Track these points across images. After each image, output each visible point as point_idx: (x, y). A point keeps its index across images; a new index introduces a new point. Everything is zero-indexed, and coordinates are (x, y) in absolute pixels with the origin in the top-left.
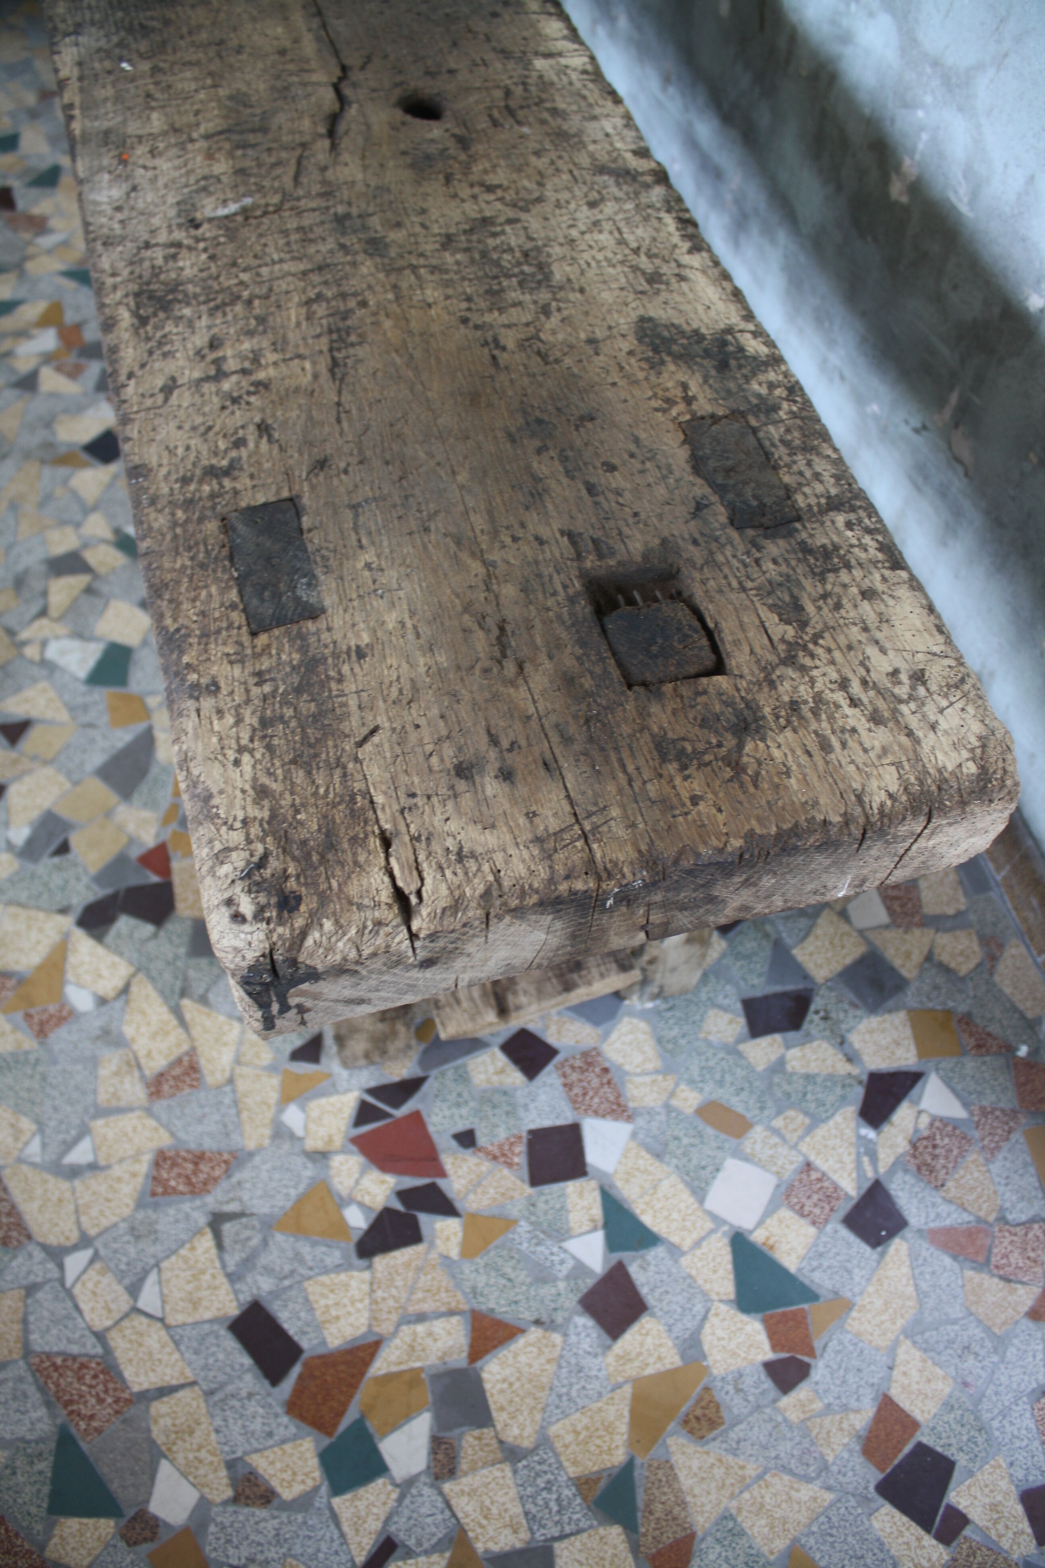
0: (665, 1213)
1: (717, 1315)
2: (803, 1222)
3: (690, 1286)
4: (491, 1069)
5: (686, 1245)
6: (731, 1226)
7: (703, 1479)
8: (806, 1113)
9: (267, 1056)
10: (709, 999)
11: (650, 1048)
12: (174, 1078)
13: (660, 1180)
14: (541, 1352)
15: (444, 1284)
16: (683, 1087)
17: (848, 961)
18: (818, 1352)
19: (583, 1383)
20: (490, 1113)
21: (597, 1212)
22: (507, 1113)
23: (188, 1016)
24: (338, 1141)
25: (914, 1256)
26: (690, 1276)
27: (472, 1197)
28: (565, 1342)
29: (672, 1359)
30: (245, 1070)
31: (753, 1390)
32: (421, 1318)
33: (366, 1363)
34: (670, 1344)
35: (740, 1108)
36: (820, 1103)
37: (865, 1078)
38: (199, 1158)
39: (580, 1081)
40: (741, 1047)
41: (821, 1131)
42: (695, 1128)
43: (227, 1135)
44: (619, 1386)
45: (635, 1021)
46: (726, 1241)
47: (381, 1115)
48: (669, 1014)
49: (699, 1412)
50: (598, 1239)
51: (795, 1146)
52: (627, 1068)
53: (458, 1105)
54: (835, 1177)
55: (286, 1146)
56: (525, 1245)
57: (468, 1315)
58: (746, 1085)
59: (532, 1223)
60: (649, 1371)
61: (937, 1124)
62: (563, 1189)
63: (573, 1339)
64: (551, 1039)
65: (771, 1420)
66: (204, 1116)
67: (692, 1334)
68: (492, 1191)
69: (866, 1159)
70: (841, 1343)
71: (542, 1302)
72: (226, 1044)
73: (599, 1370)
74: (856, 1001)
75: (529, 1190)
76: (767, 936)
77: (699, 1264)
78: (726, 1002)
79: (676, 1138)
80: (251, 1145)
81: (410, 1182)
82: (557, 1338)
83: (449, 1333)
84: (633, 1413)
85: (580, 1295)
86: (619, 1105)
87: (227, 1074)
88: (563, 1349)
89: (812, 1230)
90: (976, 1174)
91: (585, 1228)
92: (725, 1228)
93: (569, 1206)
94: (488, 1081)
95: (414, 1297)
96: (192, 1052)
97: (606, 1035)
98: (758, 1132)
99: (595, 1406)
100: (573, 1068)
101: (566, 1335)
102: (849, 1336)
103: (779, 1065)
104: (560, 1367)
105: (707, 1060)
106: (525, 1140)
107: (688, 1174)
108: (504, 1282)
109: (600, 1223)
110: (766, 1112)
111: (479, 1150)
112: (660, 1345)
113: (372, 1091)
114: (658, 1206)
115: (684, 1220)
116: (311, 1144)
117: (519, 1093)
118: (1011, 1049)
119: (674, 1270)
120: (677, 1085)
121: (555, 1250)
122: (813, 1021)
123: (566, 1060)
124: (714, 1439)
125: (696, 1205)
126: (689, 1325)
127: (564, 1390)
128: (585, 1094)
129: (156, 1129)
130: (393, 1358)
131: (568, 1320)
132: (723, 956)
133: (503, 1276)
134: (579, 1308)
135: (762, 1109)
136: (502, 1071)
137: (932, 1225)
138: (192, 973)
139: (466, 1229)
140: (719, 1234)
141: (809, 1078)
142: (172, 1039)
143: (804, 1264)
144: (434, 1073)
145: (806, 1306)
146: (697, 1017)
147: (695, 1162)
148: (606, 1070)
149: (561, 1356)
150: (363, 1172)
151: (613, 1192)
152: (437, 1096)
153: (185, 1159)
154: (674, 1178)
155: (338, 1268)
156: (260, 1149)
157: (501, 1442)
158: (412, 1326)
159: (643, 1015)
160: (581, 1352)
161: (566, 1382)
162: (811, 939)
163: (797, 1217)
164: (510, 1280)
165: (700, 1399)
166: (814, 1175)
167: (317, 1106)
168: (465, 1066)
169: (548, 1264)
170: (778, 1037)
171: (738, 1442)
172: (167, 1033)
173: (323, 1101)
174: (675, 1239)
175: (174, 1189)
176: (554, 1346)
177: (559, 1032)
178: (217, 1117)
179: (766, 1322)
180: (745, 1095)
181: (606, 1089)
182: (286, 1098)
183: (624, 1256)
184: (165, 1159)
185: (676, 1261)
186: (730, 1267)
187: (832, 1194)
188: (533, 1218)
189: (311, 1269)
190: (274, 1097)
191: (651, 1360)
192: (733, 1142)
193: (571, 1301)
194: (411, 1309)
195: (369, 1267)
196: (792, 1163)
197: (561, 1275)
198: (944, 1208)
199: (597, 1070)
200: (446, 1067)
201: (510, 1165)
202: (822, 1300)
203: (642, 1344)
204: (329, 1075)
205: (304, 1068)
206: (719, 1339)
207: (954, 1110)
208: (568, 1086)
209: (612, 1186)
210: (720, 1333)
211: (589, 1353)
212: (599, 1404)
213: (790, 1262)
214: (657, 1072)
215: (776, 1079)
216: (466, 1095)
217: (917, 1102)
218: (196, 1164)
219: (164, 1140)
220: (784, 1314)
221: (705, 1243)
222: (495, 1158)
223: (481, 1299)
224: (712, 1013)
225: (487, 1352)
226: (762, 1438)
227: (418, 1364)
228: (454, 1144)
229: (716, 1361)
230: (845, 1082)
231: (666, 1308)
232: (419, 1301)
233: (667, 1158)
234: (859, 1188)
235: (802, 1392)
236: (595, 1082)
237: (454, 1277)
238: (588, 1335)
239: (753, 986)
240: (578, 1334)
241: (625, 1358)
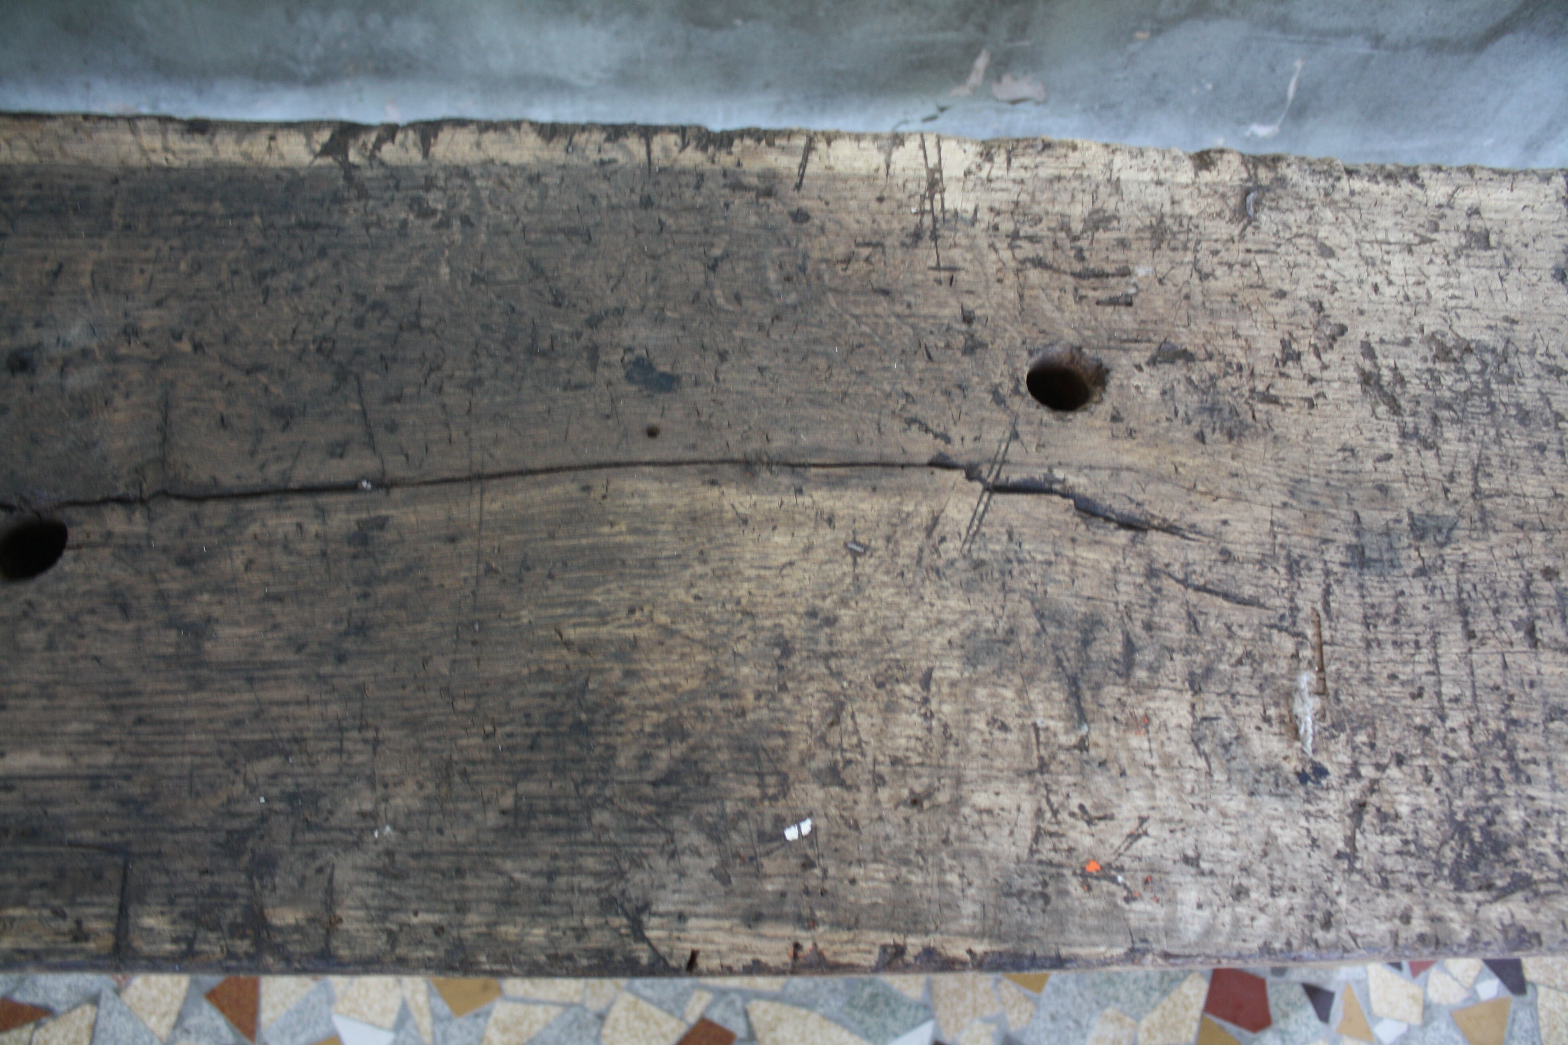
24: (1414, 988)
116: (1415, 1019)
150: (1447, 973)
155: (1535, 1017)
167: (1378, 1006)
173: (1373, 996)
195: (1534, 985)
205: (1337, 1009)
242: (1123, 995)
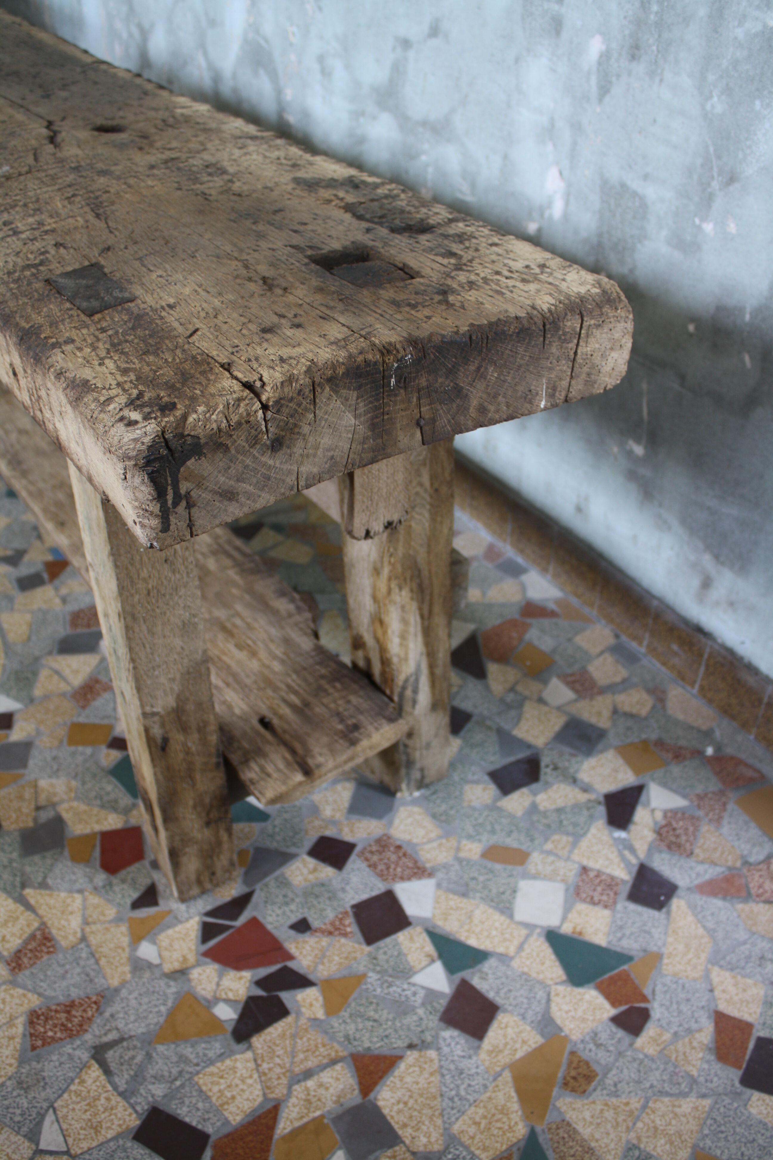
0: (485, 933)
1: (557, 995)
2: (597, 908)
3: (526, 980)
4: (305, 871)
5: (512, 950)
6: (542, 927)
7: (598, 1124)
8: (568, 834)
9: (111, 912)
10: (462, 779)
11: (428, 823)
12: (31, 950)
13: (472, 911)
14: (422, 1069)
15: (319, 1041)
16: (464, 842)
17: (557, 728)
18: (650, 997)
19: (467, 1082)
20: (315, 902)
21: (430, 948)
22: (330, 899)
23: (32, 901)
24: (192, 958)
25: (693, 907)
26: (524, 973)
27: (320, 967)
28: (439, 1054)
29: (535, 1040)
30: (94, 927)
31: (610, 1042)
32: (308, 1074)
33: (271, 1127)
34: (528, 1028)
35: (515, 845)
36: (575, 825)
37: (602, 799)
38: (69, 1007)
39: (381, 860)
40: (500, 804)
41: (584, 843)
42: (485, 867)
43: (91, 981)
44: (499, 1075)
45: (410, 808)
46: (542, 939)
47: (223, 929)
48: (434, 797)
49: (573, 1073)
50: (438, 969)
51: (568, 859)
52: (415, 841)
53: (287, 904)
54: (608, 871)
55: (147, 975)
56: (379, 990)
57: (349, 1059)
58: (514, 828)
59: (378, 972)
60: (519, 1055)
61: (669, 814)
62: (396, 940)
63: (446, 1050)
64: (347, 837)
65: (634, 1060)
66: (66, 972)
67: (543, 1016)
68: (336, 958)
69: (627, 853)
70: (664, 985)
71: (409, 1029)
72: (71, 913)
73: (477, 1067)
74: (572, 751)
75: (367, 949)
76: (489, 728)
77: (528, 962)
78: (475, 778)
79: (473, 879)
80: (115, 982)
81: (263, 972)
82: (432, 1054)
83: (338, 1079)
84: (518, 1091)
85: (439, 1015)
86: (418, 868)
87: (79, 935)
88: (440, 1060)
89: (607, 912)
90: (713, 839)
91: (424, 963)
92: (538, 930)
93: (405, 951)
94: (306, 880)
95: (296, 1060)
96: (43, 927)
97: (391, 823)
98: (536, 857)
99: (484, 1097)
100: (372, 852)
101: (438, 1049)
102: (669, 978)
103: (534, 808)
104: (443, 1076)
105: (476, 819)
106: (351, 914)
107: (492, 901)
108: (371, 1023)
109: (435, 954)
110: (537, 842)
111: (316, 931)
112: (521, 1032)
113: (209, 914)
114: (478, 930)
115: (502, 934)
116: (167, 967)
117: (334, 882)
118: (699, 753)
119: (509, 973)
120: (459, 842)
121: (405, 986)
122: (546, 773)
123: (365, 849)
124: (595, 1090)
125: (508, 921)
126: (538, 1009)
127: (453, 1093)
128: (388, 868)
129: (24, 995)
130: (294, 1115)
131: (436, 1037)
132: (461, 749)
133: (368, 1019)
134: (442, 1025)
135: (532, 840)
136: (315, 870)
137: (697, 882)
138: (28, 869)
139: (324, 993)
140: (535, 936)
141: (559, 811)
142: (22, 921)
143: (611, 937)
144: (258, 886)
145: (625, 967)
146: (457, 793)
147: (494, 891)
148: (399, 847)
149: (441, 1067)
150: (221, 976)
151: (437, 931)
152: (266, 902)
153: (56, 1011)
154: (483, 907)
155: (221, 1057)
156: (124, 983)
157: (414, 1153)
158: (303, 1084)
159: (415, 802)
160: (456, 1058)
161: (452, 1086)
162: (523, 722)
163: (591, 907)
164: (375, 1021)
165: (570, 1063)
166: (592, 874)
167: (164, 937)
168: (283, 875)
169: (403, 999)
170: (525, 790)
171: (615, 1085)
172: (17, 918)
173: (170, 932)
174: (501, 950)
175: (52, 1038)
176: (432, 1061)
177: (352, 831)
178: (78, 970)
179: (599, 988)
180: (515, 835)
181: (404, 860)
182: (136, 939)
183: (465, 974)
184: (38, 1017)
185: (508, 966)
186: (553, 957)
187: (611, 884)
188: (378, 968)
189: (197, 1065)
190: (125, 941)
191: (518, 1046)
192: (519, 869)
193: (433, 1021)
194: (297, 1070)
195: (250, 1047)
196: (570, 870)
197: (417, 1004)
198: (700, 868)
199: (392, 849)
200: (267, 880)
201: (345, 935)
202: (636, 959)
203: (505, 1036)
204: (170, 912)
205: (146, 912)
206: (567, 1012)
207: (677, 802)
208: (373, 866)
209: (435, 926)
210: (565, 1007)
211: (464, 1057)
212: (488, 1094)
213: (600, 939)
214: (440, 837)
215: (535, 818)
216: (290, 895)
217: (648, 804)
218: (68, 1012)
219: (34, 1001)
220: (611, 978)
221: (526, 946)
222: (330, 933)
223: (356, 1043)
224: (467, 788)
225: (375, 1084)
226: (633, 1076)
227: (318, 1113)
228: (292, 933)
229: (571, 1030)
230: (589, 805)
231: (514, 1003)
232: (302, 1061)
233: (471, 894)
234: (630, 873)
235: (650, 1030)
236: (394, 857)
237: (326, 1033)
238: (457, 1043)
239: (492, 762)
240: (449, 1045)
241: (495, 1051)
242: (89, 785)
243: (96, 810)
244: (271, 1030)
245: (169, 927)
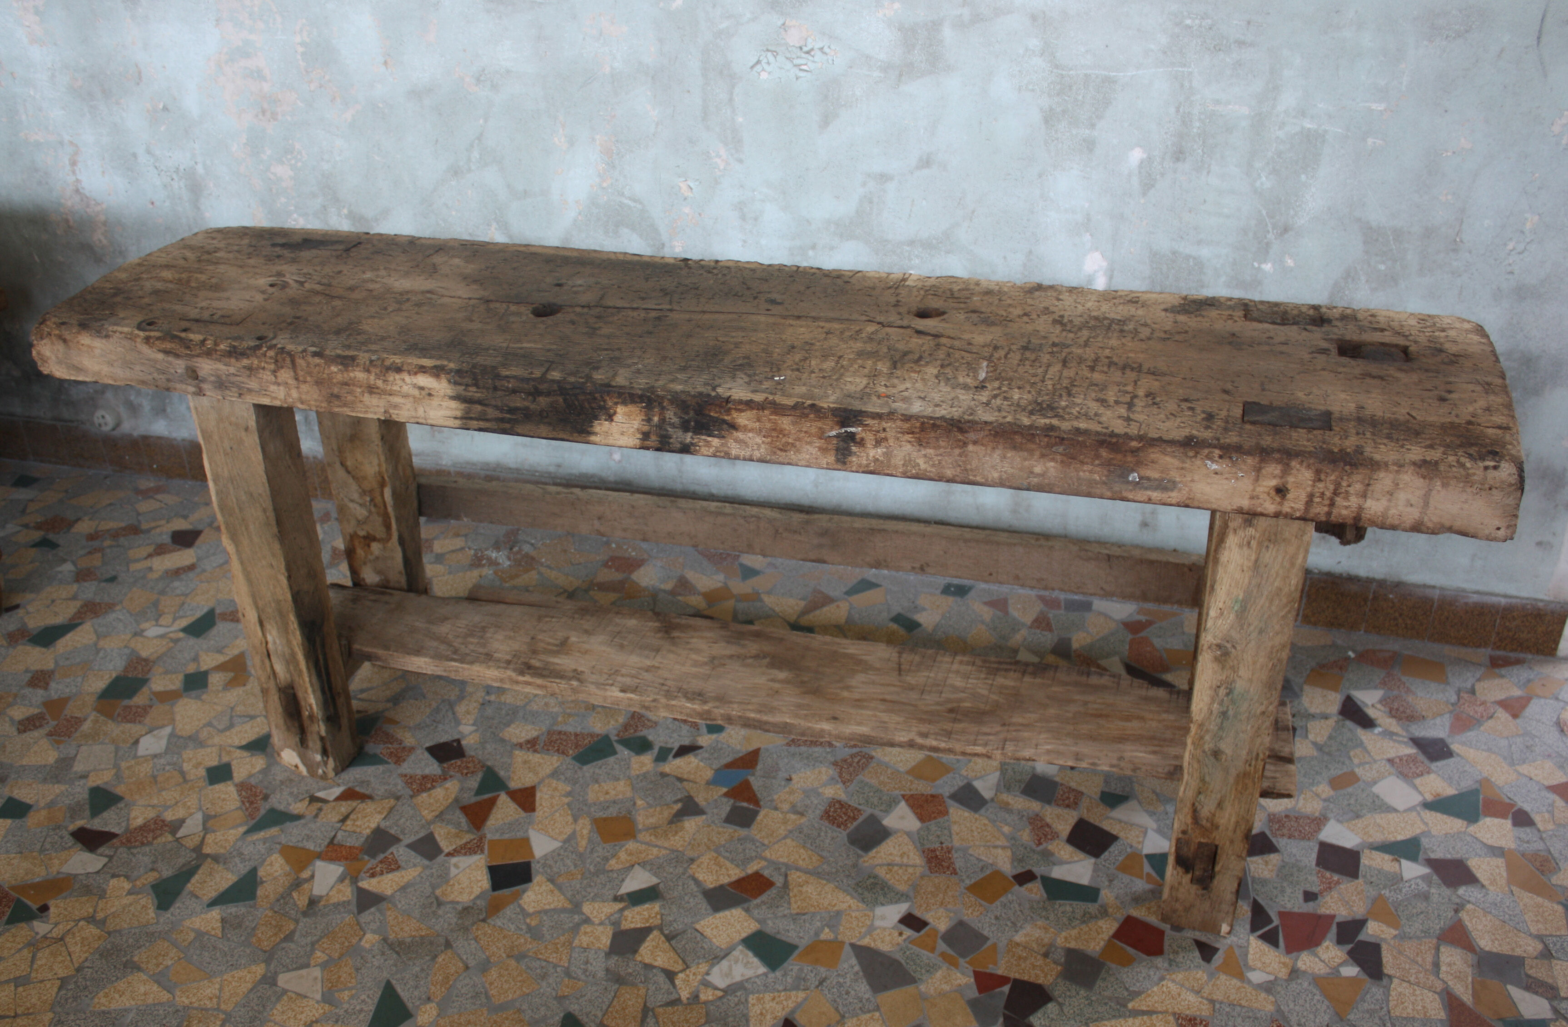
0: (1399, 828)
1: (1475, 833)
2: (1425, 777)
3: (1452, 837)
4: (1264, 867)
5: (1423, 828)
6: (1417, 806)
8: (1354, 748)
9: (1201, 975)
13: (1375, 823)
14: (1477, 918)
15: (1415, 945)
16: (1314, 789)
18: (1513, 803)
19: (1504, 907)
20: (1296, 879)
21: (1387, 857)
22: (1299, 871)
23: (1144, 1009)
24: (1286, 961)
25: (1464, 745)
26: (1446, 835)
27: (1354, 909)
28: (1473, 905)
29: (1499, 863)
30: (1206, 991)
31: (1529, 837)
32: (1436, 965)
33: (1462, 1004)
34: (1489, 860)
35: (1339, 773)
36: (1349, 740)
37: (1340, 717)
39: (1289, 831)
41: (1369, 748)
42: (1344, 795)
43: (1256, 1019)
44: (1511, 892)
46: (1427, 812)
47: (1274, 932)
49: (1538, 865)
50: (1407, 864)
51: (1375, 761)
52: (1289, 807)
53: (1283, 892)
54: (1401, 754)
55: (1279, 989)
56: (1399, 897)
57: (1441, 942)
59: (1384, 889)
60: (1505, 874)
61: (1383, 704)
62: (1365, 866)
63: (1472, 899)
65: (1550, 837)
67: (1485, 848)
68: (1354, 899)
69: (1395, 738)
70: (1509, 792)
71: (1442, 904)
72: (1179, 995)
73: (1498, 896)
75: (1361, 880)
77: (1439, 828)
79: (1349, 805)
80: (1270, 1008)
81: (1332, 935)
82: (1469, 907)
83: (1452, 956)
84: (1530, 892)
85: (1443, 886)
86: (1315, 820)
87: (1205, 1002)
88: (1478, 907)
89: (1433, 776)
90: (1421, 702)
91: (1397, 867)
92: (1418, 809)
93: (1378, 868)
94: (1271, 871)
95: (1420, 963)
96: (1177, 1016)
98: (1359, 772)
99: (1522, 907)
100: (1278, 830)
101: (1469, 902)
102: (1506, 787)
103: (1317, 745)
104: (1490, 913)
106: (1323, 871)
107: (1375, 810)
108: (1422, 917)
109: (1395, 858)
110: (1347, 763)
111: (1321, 894)
112: (1489, 864)
113: (1253, 931)
114: (1392, 830)
115: (1406, 823)
117: (1287, 861)
118: (1348, 659)
119: (1439, 840)
120: (1311, 791)
121: (1407, 885)
122: (1296, 724)
123: (1271, 831)
124: (1557, 865)
125: (1398, 815)
126: (1479, 847)
127: (1507, 917)
128: (1300, 832)
130: (1462, 990)
131: (1459, 898)
133: (1418, 915)
134: (1452, 890)
135: (1343, 764)
136: (1267, 862)
137: (1447, 730)
138: (1106, 994)
139: (1377, 920)
140: (1422, 813)
141: (1330, 737)
143: (1453, 787)
144: (1253, 897)
145: (1481, 797)
147: (1368, 804)
148: (1287, 816)
149: (1483, 910)
150: (1316, 955)
151: (1375, 845)
152: (1271, 900)
154: (1376, 816)
156: (1275, 1004)
157: (1536, 958)
158: (1441, 972)
160: (1483, 900)
161: (1501, 914)
163: (1422, 778)
164: (1422, 913)
165: (1529, 861)
166: (1397, 761)
168: (1257, 879)
169: (1416, 892)
170: (1299, 738)
171: (1562, 855)
174: (1418, 832)
176: (1475, 911)
178: (1239, 1020)
179: (1486, 815)
180: (1331, 767)
181: (1300, 821)
183: (1421, 856)
185: (1434, 837)
186: (1445, 817)
187: (1412, 760)
188: (1381, 887)
189: (1382, 1008)
190: (1235, 983)
191: (1497, 871)
192: (1361, 784)
193: (1446, 891)
194: (1429, 967)
195: (1390, 977)
196: (1385, 767)
197: (1426, 888)
198: (1438, 722)
199: (1285, 820)
200: (1251, 887)
201: (1338, 884)
202: (1479, 789)
204: (1231, 946)
206: (1492, 838)
207: (1377, 694)
208: (1291, 838)
209: (1371, 844)
210: (1488, 837)
211: (1485, 897)
212: (1521, 905)
213: (1451, 792)
214: (1299, 795)
215: (1326, 751)
216: (1276, 886)
217: (1367, 705)
220: (1484, 807)
221: (1425, 821)
222: (1330, 888)
223: (1432, 932)
225: (1470, 943)
227: (1470, 979)
228: (1311, 904)
229: (1506, 845)
230: (1340, 726)
231: (1464, 853)
232: (1424, 961)
233: (1361, 814)
234: (1412, 748)
235: (1536, 819)
236: (1293, 824)
237: (1411, 939)
238: (1472, 893)
240: (1470, 897)
241: (1493, 882)
243: (1083, 926)
244: (1384, 960)
245: (1246, 955)
